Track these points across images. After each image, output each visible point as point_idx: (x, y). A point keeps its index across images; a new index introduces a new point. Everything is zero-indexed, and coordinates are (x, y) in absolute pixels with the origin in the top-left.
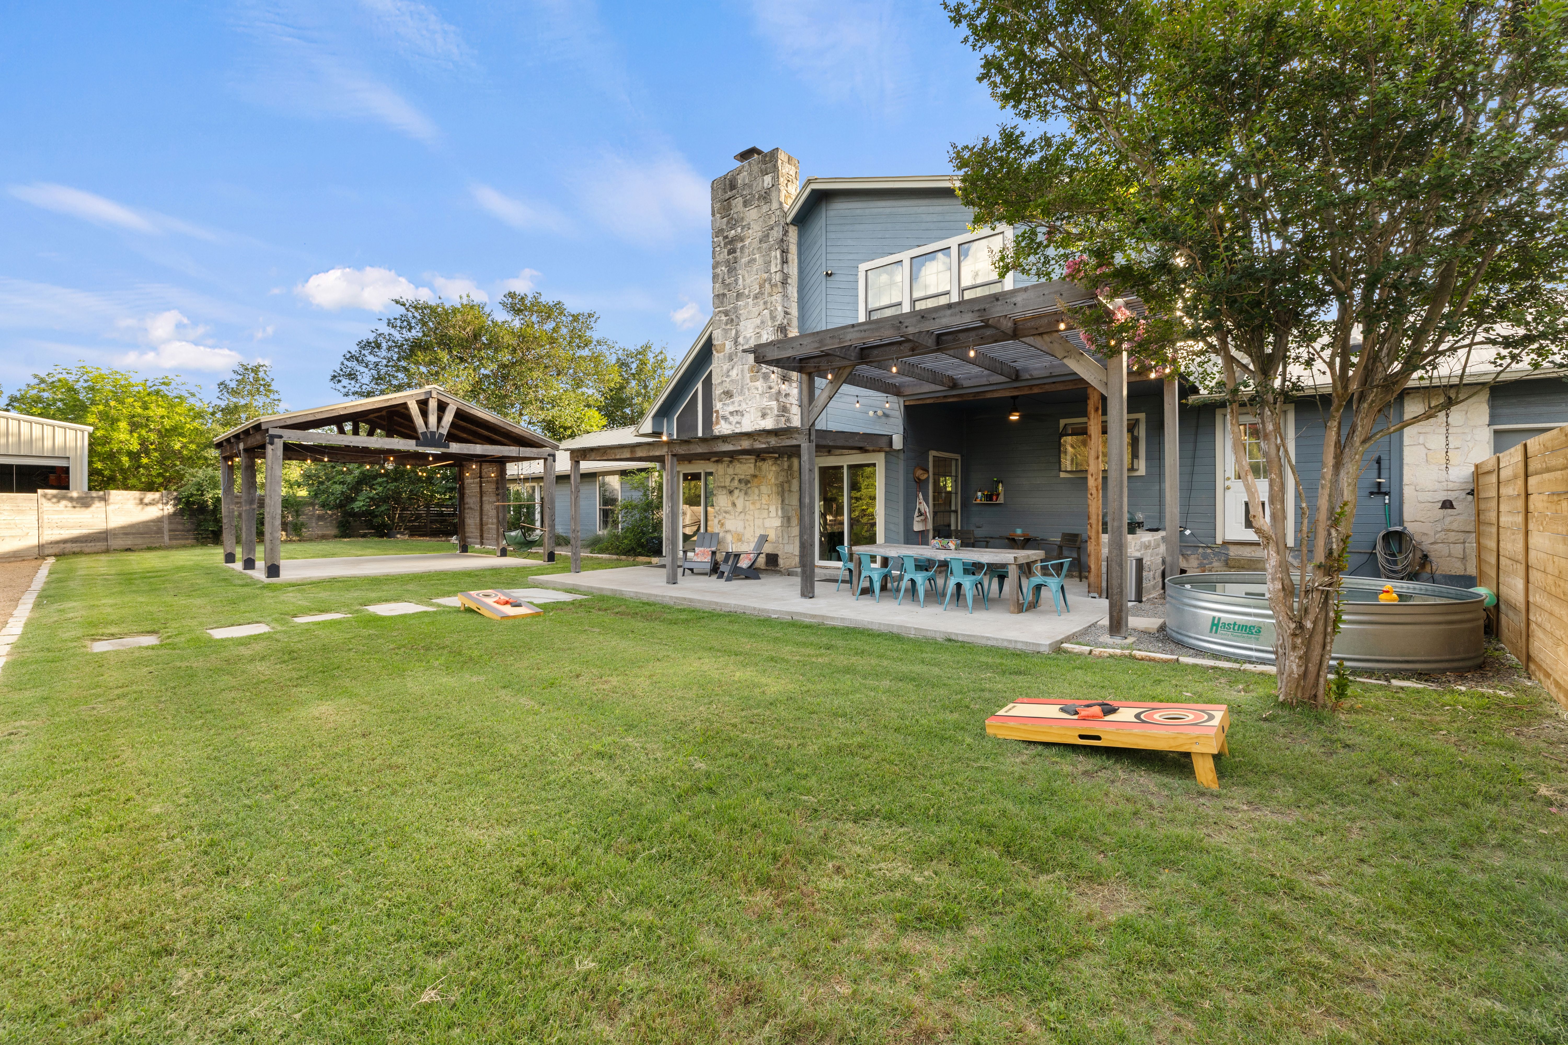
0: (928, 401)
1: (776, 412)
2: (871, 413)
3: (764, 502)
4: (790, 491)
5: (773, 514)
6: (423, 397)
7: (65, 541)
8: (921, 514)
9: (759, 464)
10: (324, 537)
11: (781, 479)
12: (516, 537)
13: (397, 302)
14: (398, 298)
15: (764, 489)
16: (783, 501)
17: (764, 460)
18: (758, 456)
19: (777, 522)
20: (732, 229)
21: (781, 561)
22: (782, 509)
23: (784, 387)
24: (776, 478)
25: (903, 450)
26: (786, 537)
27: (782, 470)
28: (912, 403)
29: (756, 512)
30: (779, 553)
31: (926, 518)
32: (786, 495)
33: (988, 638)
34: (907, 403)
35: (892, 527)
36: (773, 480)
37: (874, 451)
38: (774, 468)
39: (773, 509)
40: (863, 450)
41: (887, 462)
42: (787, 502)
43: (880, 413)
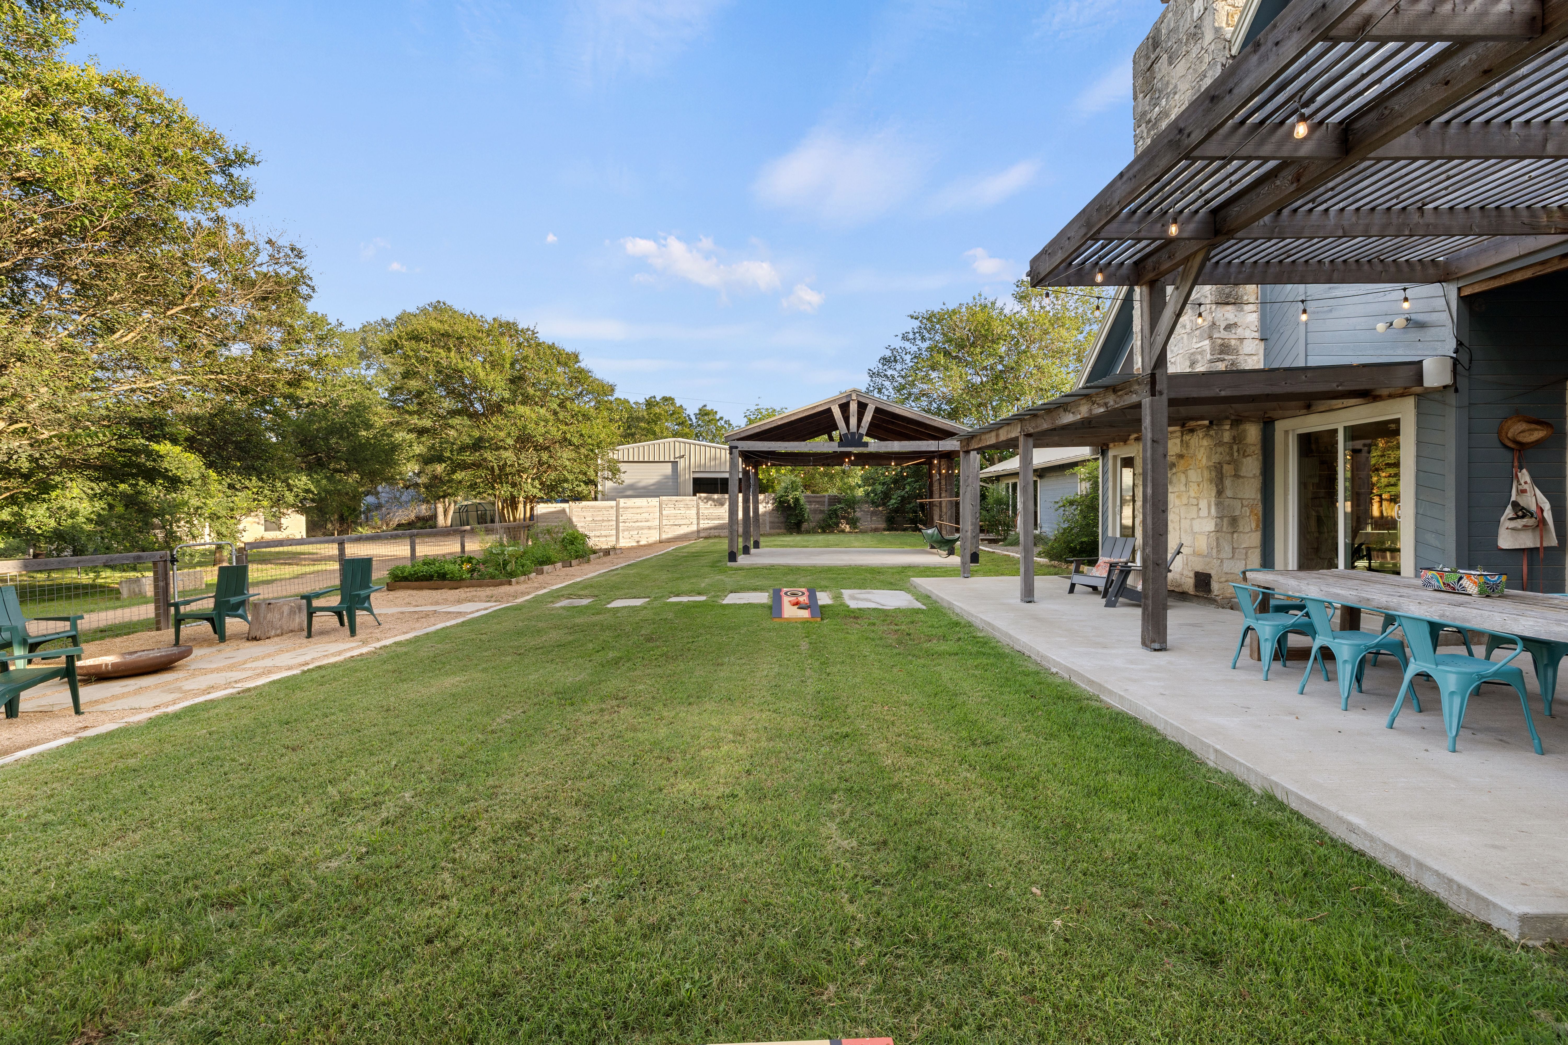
0: (1519, 277)
1: (1209, 357)
2: (1381, 327)
3: (1192, 494)
4: (1237, 476)
5: (1204, 512)
6: (844, 401)
7: (710, 529)
8: (1521, 512)
9: (1186, 438)
10: (876, 530)
11: (1216, 458)
12: (933, 536)
13: (912, 317)
14: (912, 313)
15: (1193, 475)
16: (1220, 493)
17: (1192, 431)
18: (1183, 426)
19: (1209, 525)
20: (1155, 105)
21: (1215, 586)
22: (1218, 504)
23: (1229, 313)
24: (1209, 458)
25: (1454, 387)
26: (1227, 548)
27: (1220, 444)
28: (1477, 289)
29: (1183, 509)
30: (1213, 573)
31: (1543, 522)
32: (1228, 482)
33: (1352, 829)
34: (1466, 292)
35: (1431, 538)
36: (1204, 461)
37: (1391, 396)
38: (1205, 443)
39: (1203, 504)
40: (1368, 395)
41: (1420, 414)
42: (1229, 493)
43: (1399, 322)
